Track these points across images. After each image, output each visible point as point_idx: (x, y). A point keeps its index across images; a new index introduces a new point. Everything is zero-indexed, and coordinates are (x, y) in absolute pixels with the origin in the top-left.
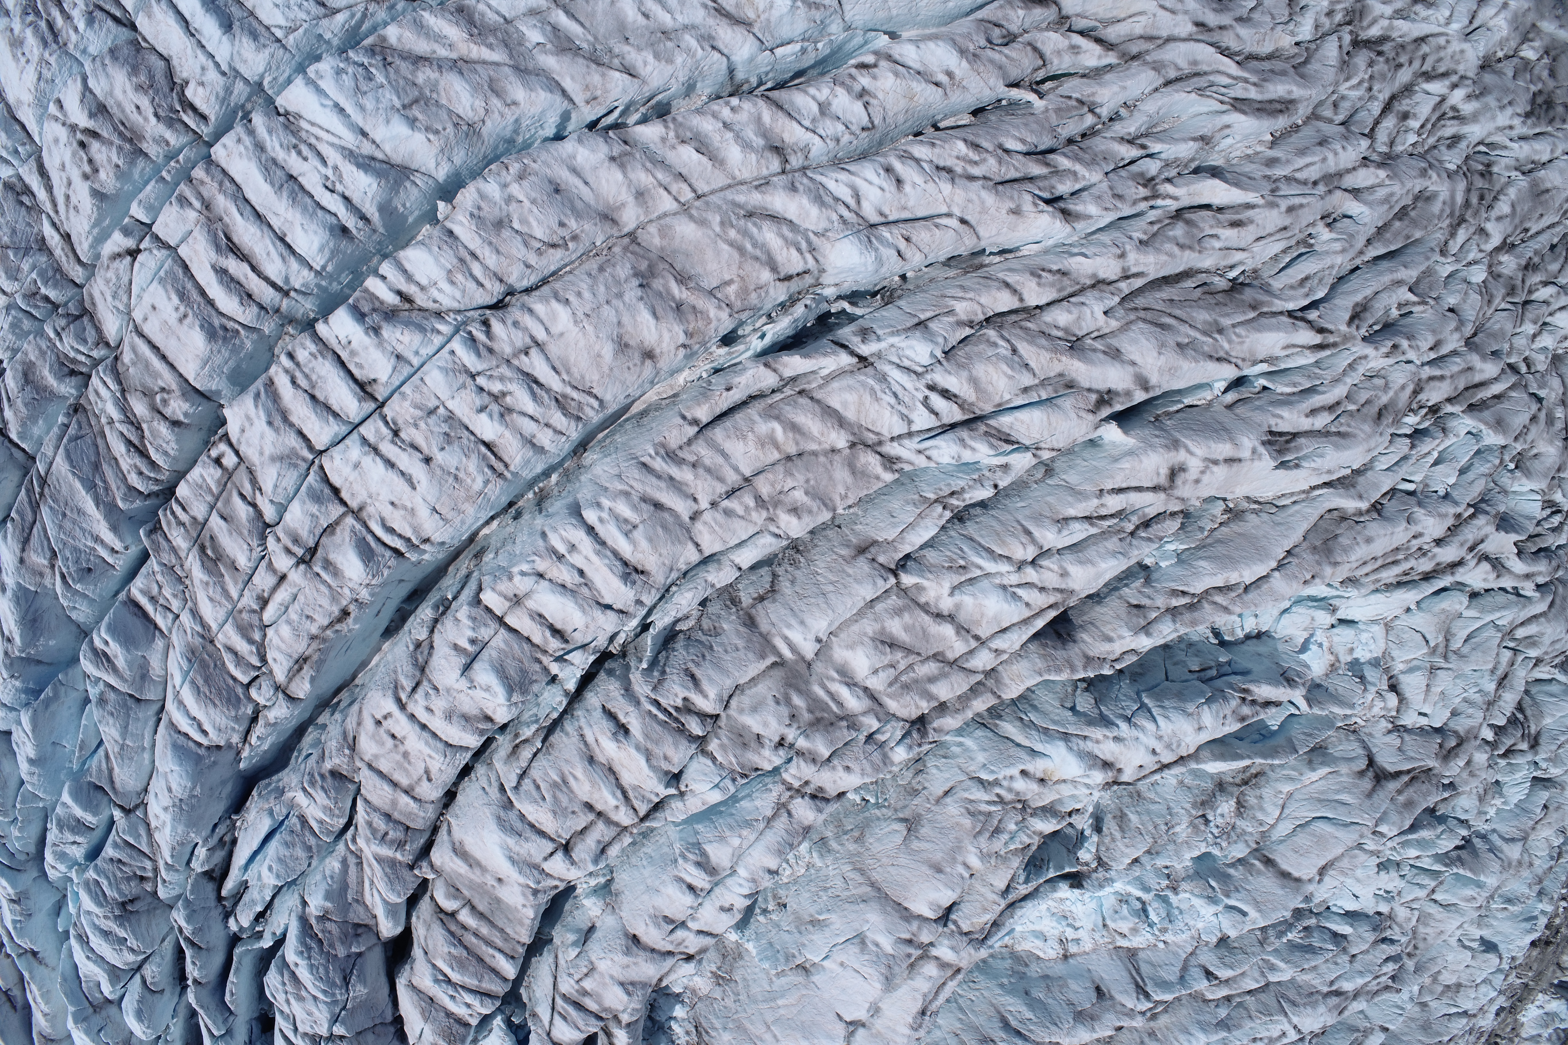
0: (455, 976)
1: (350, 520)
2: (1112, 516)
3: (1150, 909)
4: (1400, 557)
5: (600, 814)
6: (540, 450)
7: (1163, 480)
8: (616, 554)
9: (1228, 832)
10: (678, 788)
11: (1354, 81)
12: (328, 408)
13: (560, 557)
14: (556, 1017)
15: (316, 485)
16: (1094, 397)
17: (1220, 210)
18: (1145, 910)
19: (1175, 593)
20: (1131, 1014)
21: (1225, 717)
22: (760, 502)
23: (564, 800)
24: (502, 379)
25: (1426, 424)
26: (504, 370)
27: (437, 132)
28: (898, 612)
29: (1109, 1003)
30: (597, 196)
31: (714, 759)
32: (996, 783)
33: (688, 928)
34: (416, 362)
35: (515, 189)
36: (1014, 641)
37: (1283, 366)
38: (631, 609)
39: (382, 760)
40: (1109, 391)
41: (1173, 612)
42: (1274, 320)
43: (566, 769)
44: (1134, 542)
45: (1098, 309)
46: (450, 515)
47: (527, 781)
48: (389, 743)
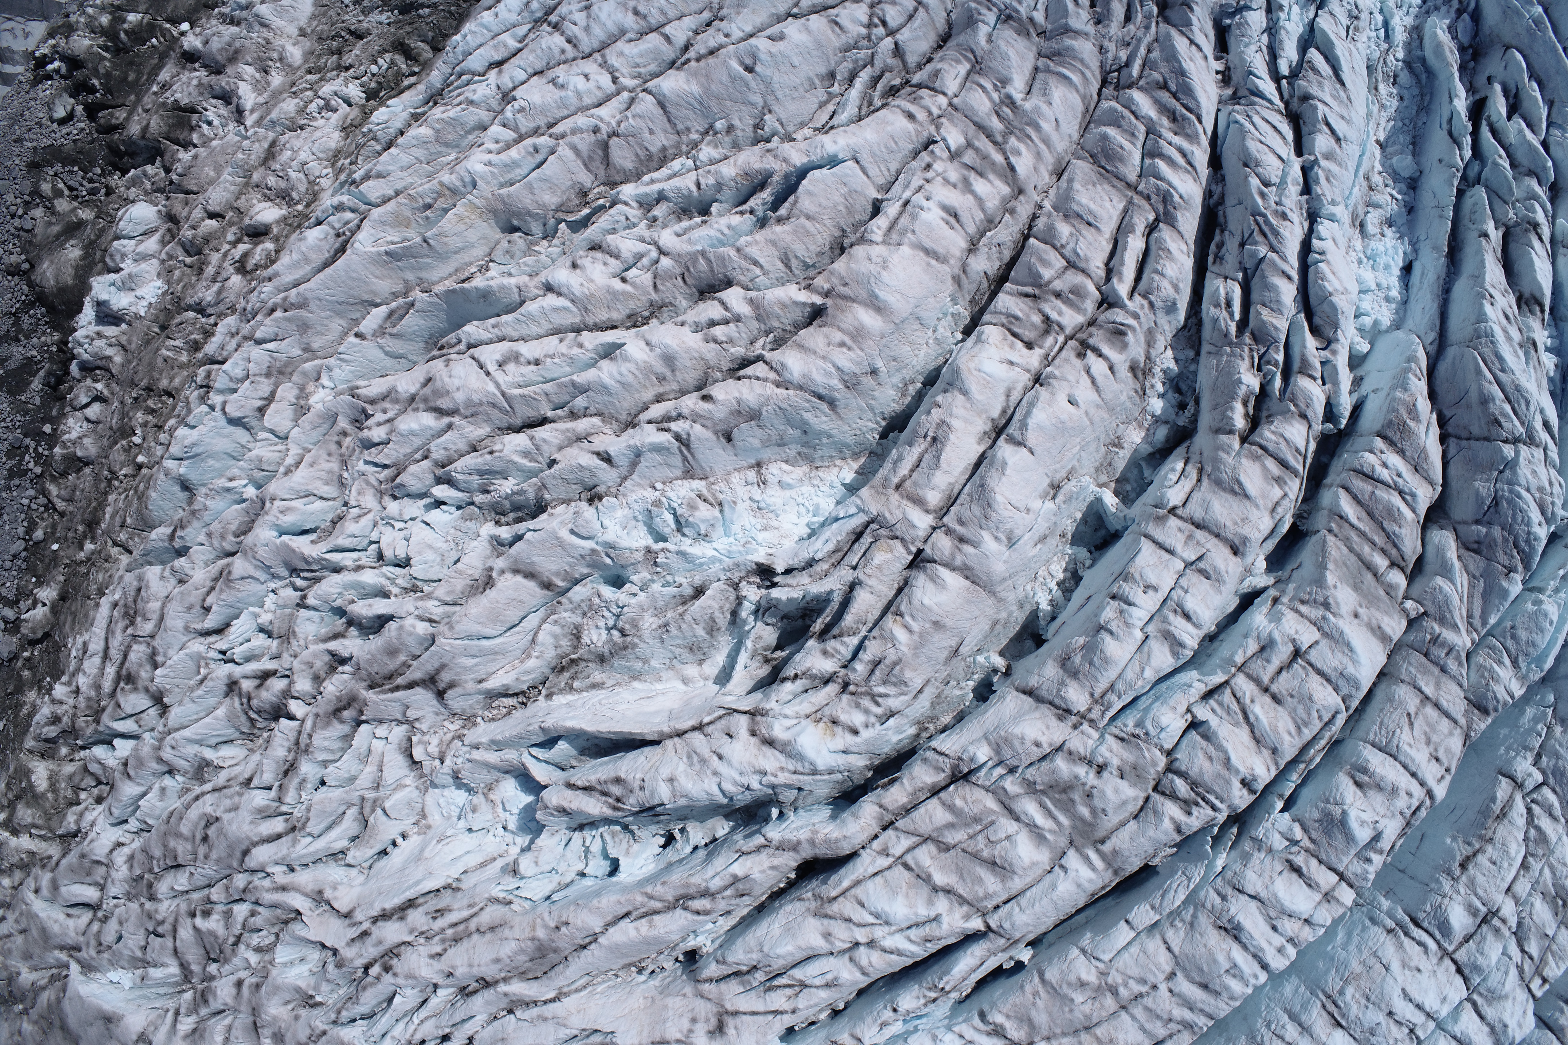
0: (1396, 500)
1: (1451, 948)
2: (778, 988)
3: (673, 526)
4: (450, 933)
5: (1266, 690)
6: (1294, 1017)
7: (730, 1022)
8: (1245, 948)
9: (590, 610)
10: (1194, 716)
12: (1460, 1042)
13: (1291, 940)
14: (1303, 450)
15: (1475, 975)
18: (680, 525)
19: (706, 913)
20: (695, 417)
21: (642, 788)
22: (1114, 991)
23: (1300, 709)
29: (718, 428)
31: (1160, 748)
33: (1184, 561)
36: (867, 863)
38: (1230, 891)
39: (1446, 731)
41: (706, 894)
43: (1296, 740)
44: (754, 963)
46: (1372, 961)
47: (1326, 719)
48: (1441, 754)
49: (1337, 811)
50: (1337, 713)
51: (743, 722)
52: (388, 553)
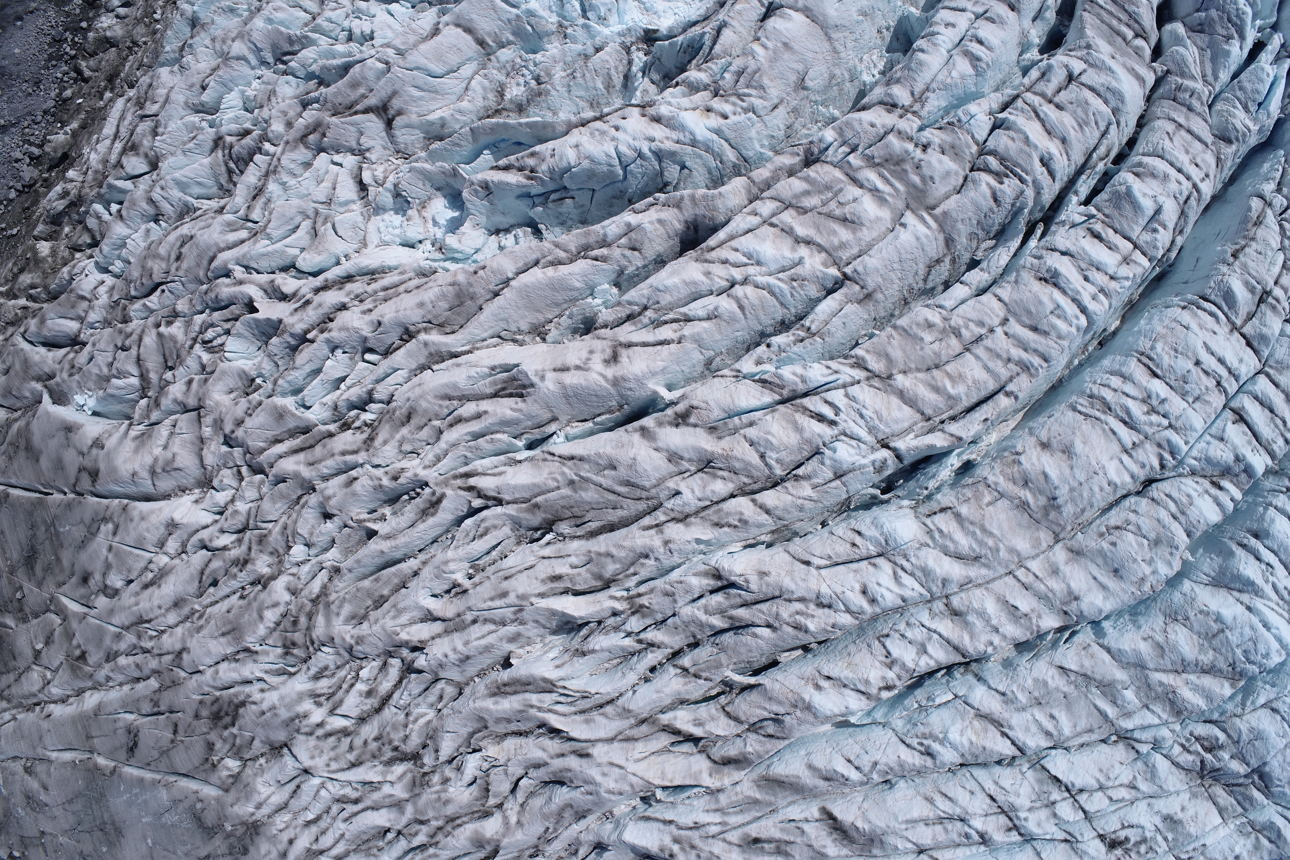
1: (1239, 322)
2: (666, 323)
3: (580, 11)
4: (382, 294)
5: (1050, 102)
6: (1114, 373)
7: (624, 353)
8: (1064, 292)
9: (513, 70)
10: (995, 118)
11: (422, 721)
12: (1261, 403)
13: (1102, 290)
15: (1263, 348)
16: (692, 420)
17: (566, 592)
18: (584, 11)
19: (604, 259)
21: (553, 156)
22: (956, 333)
23: (1080, 111)
24: (1151, 424)
25: (354, 413)
26: (1150, 431)
27: (1201, 612)
28: (843, 245)
30: (1087, 568)
31: (973, 137)
32: (746, 111)
33: (973, 14)
34: (1208, 438)
35: (1147, 570)
36: (739, 223)
37: (502, 458)
38: (1045, 252)
39: (1200, 149)
40: (677, 425)
41: (604, 243)
42: (517, 495)
43: (1080, 135)
44: (645, 301)
45: (687, 495)
46: (1174, 325)
47: (1103, 128)
48: (1199, 161)
49: (1123, 188)
50: (1109, 124)
51: (636, 111)
52: (357, 31)
